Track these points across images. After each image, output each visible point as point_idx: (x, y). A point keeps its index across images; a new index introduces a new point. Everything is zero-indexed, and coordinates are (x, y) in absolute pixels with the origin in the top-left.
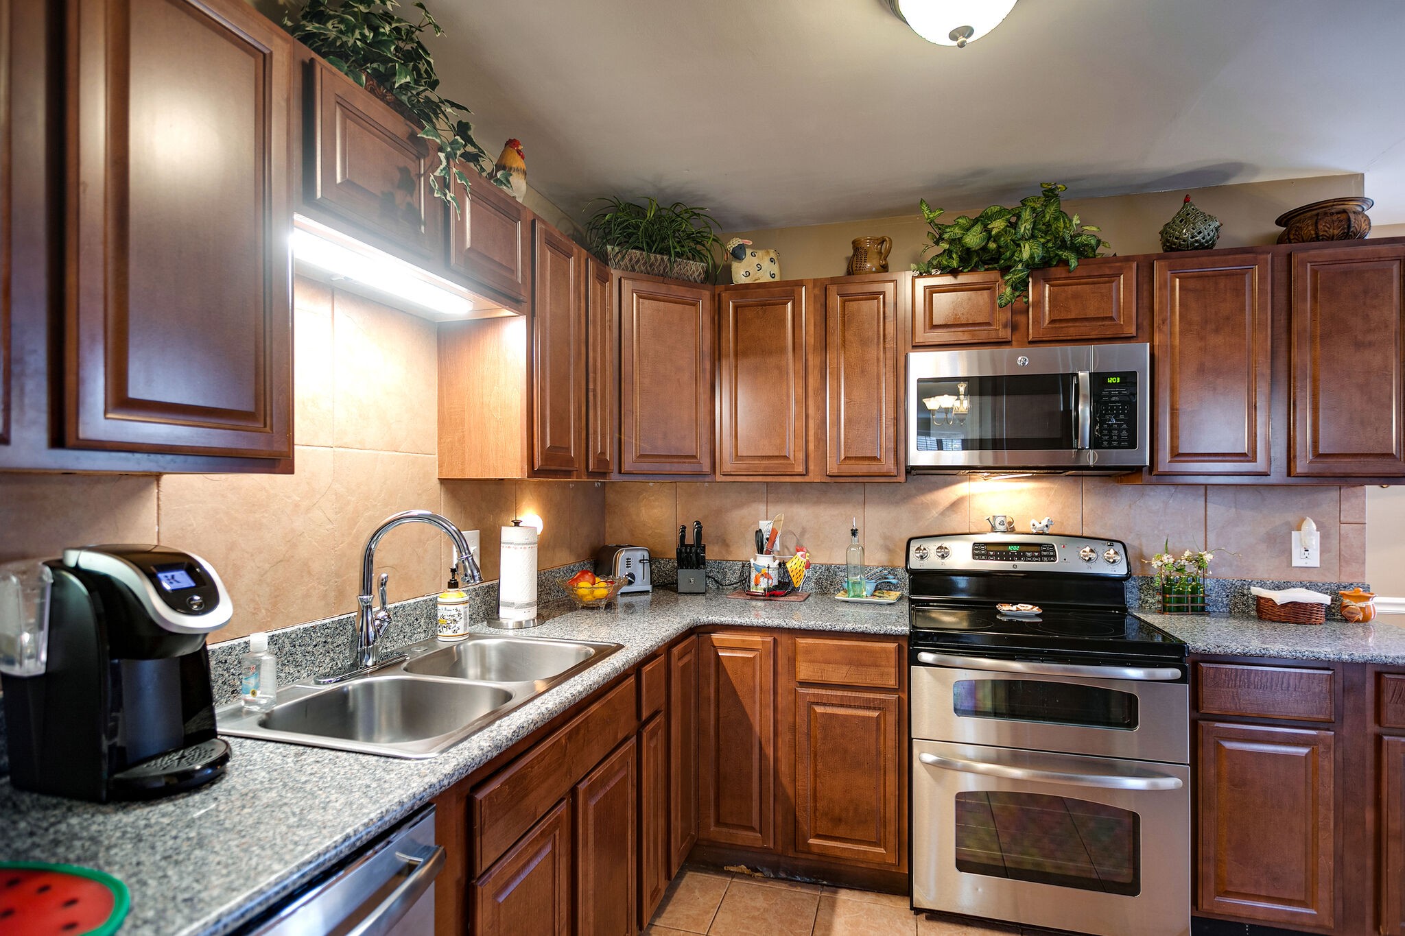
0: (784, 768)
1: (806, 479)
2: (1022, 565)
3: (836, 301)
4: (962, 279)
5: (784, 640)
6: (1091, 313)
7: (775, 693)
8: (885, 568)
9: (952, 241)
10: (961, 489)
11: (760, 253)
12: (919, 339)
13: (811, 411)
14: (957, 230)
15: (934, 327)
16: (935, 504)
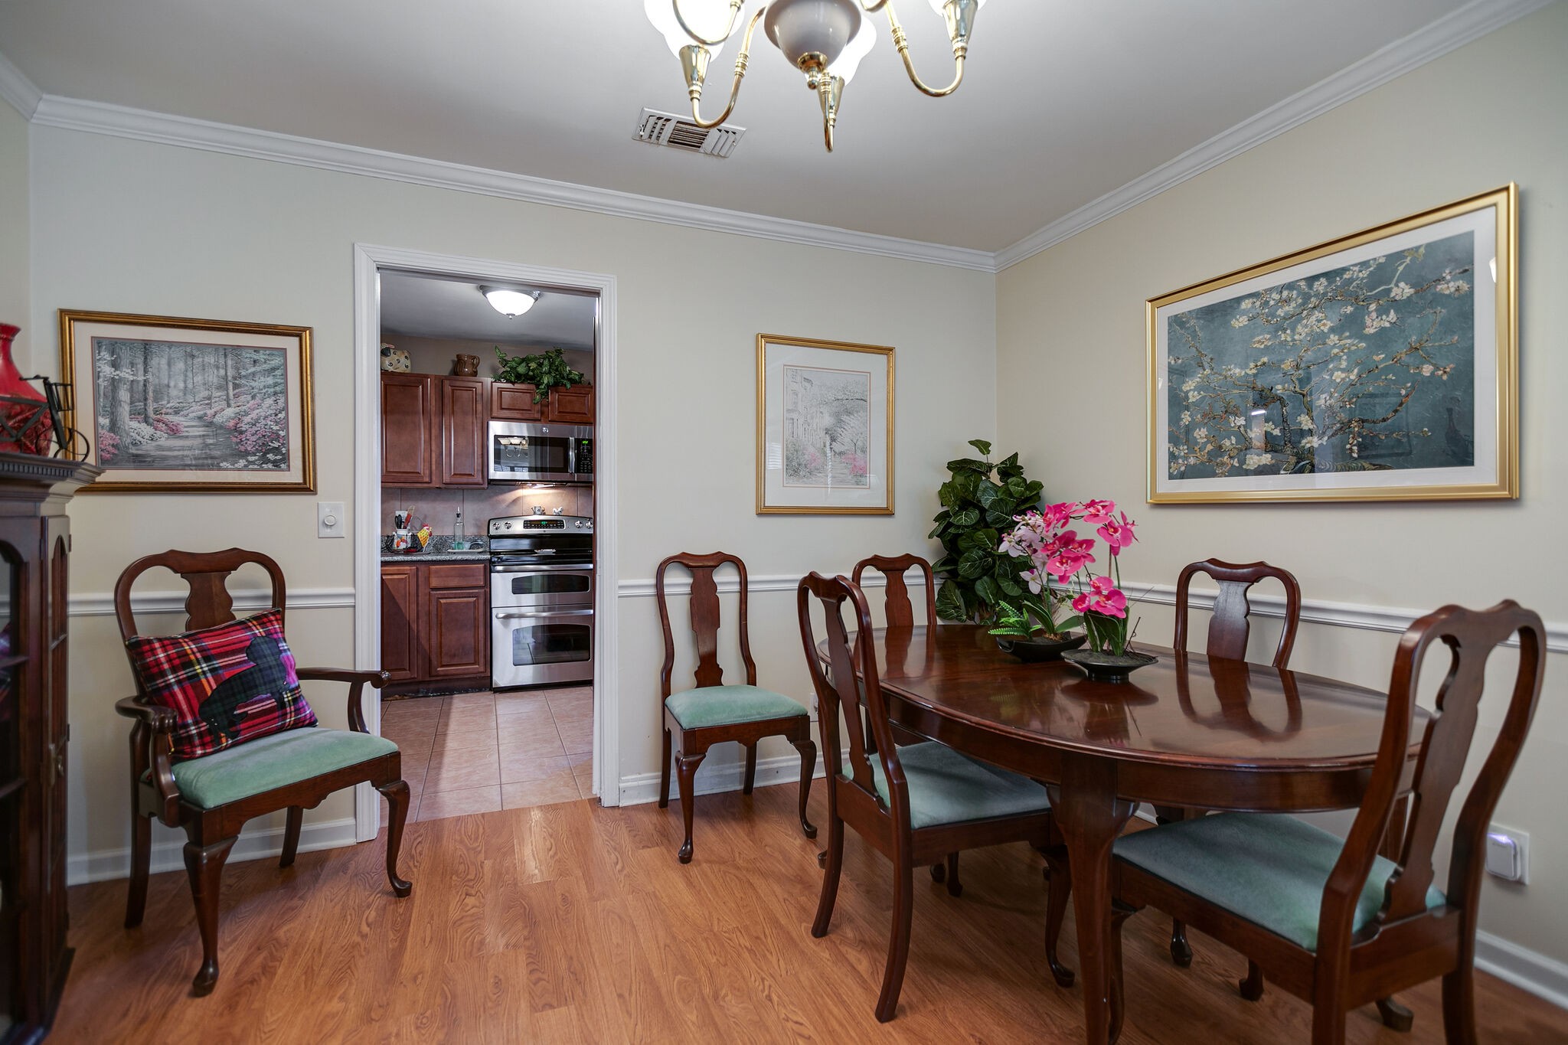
0: (423, 634)
1: (430, 485)
2: (548, 531)
3: (448, 389)
4: (517, 386)
5: (422, 568)
6: (577, 410)
7: (418, 596)
8: (476, 536)
9: (511, 368)
10: (520, 492)
11: (398, 353)
12: (494, 415)
13: (434, 448)
14: (514, 363)
15: (502, 409)
16: (504, 501)
